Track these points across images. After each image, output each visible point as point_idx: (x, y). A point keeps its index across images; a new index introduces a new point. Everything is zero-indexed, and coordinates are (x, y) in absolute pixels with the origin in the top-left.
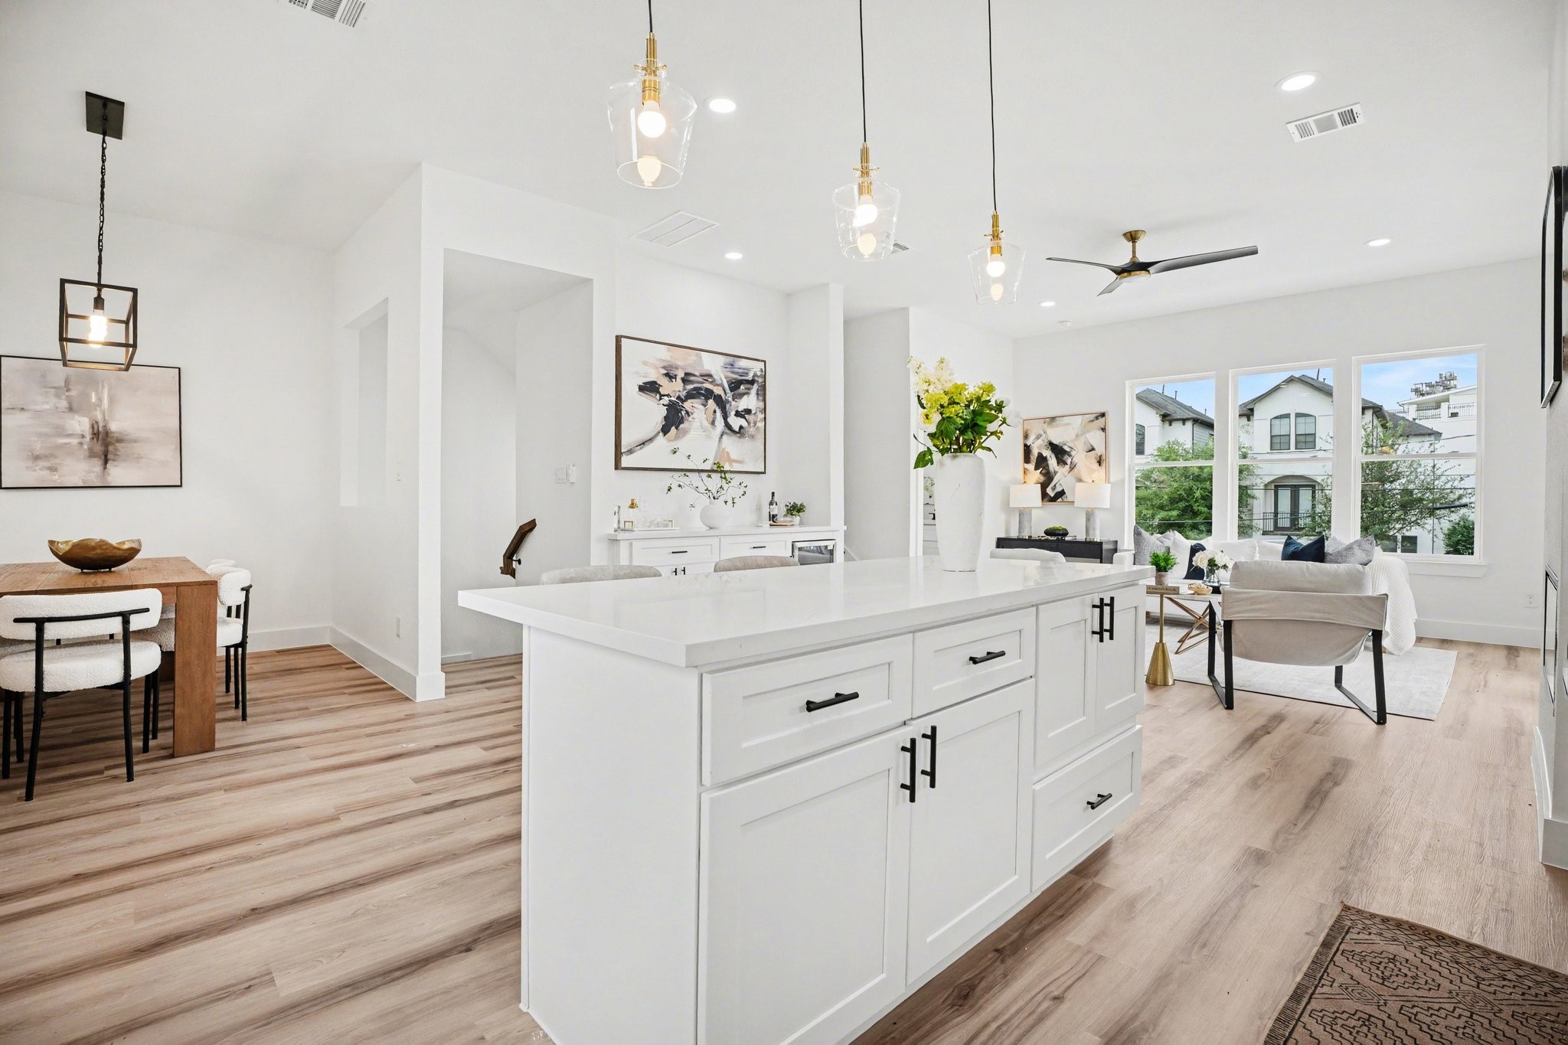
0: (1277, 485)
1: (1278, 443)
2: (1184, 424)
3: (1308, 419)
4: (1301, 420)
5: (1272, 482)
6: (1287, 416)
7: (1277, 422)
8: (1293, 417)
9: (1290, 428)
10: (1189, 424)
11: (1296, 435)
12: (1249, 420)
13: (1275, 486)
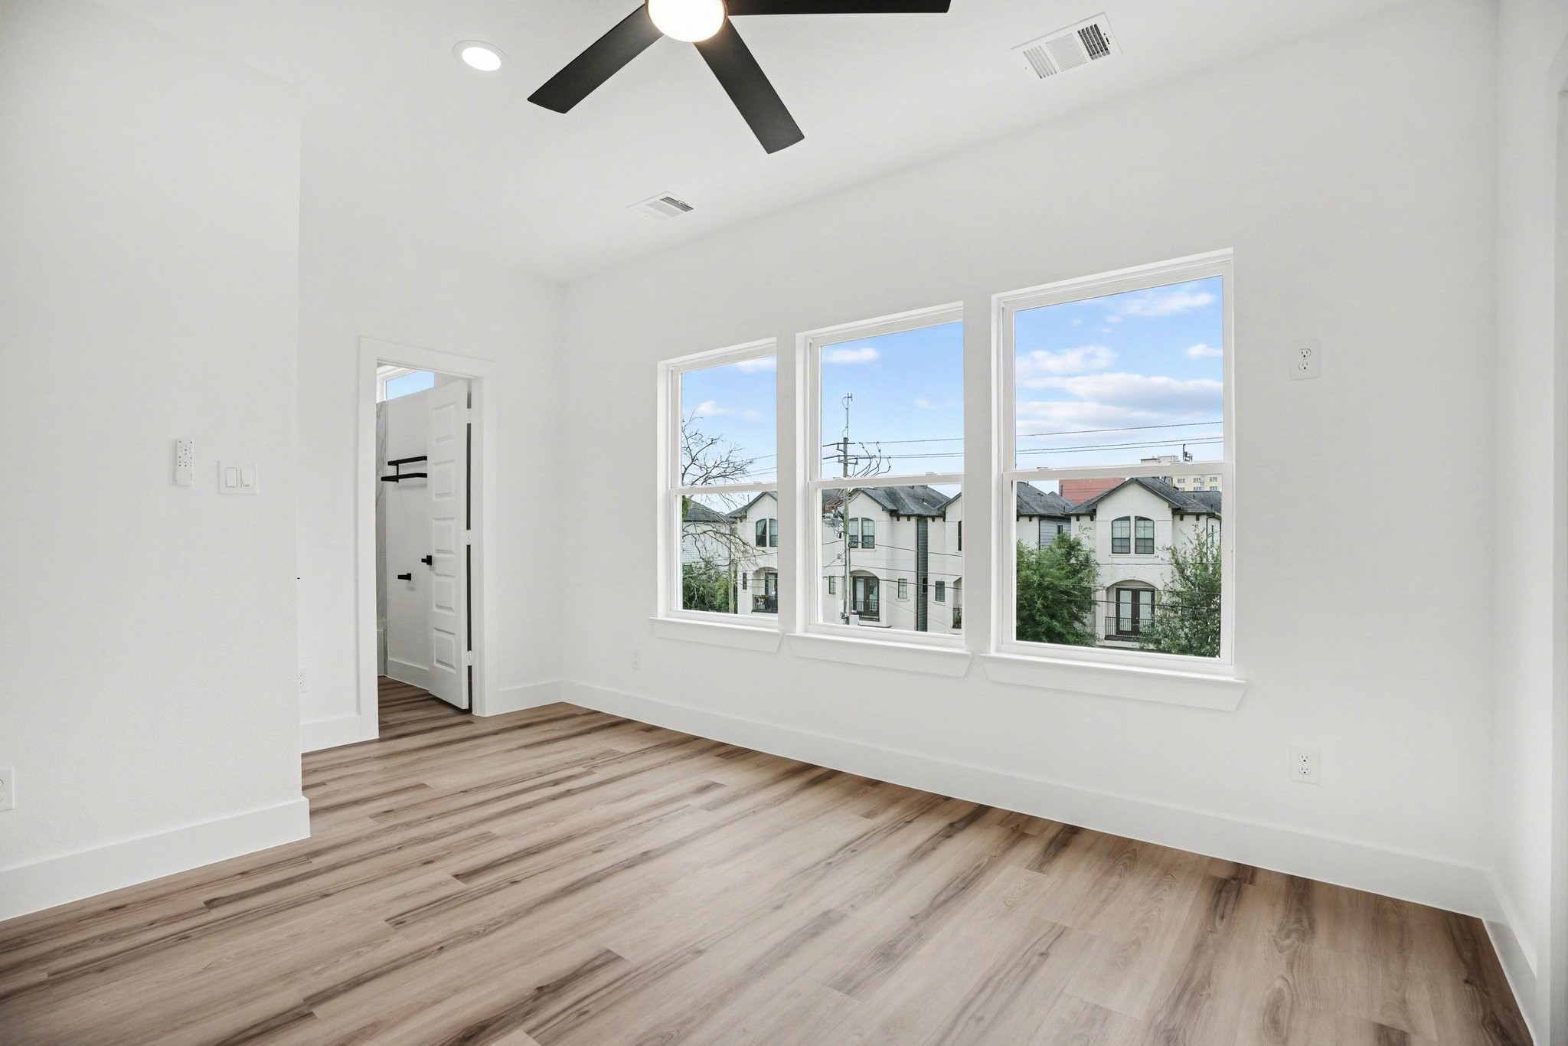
0: (1118, 589)
1: (1119, 546)
2: (1030, 520)
3: (1148, 524)
4: (1141, 523)
5: (1115, 584)
6: (1128, 518)
7: (1118, 524)
8: (1133, 520)
9: (1129, 531)
10: (1035, 520)
11: (1136, 539)
12: (1092, 519)
13: (1117, 589)
